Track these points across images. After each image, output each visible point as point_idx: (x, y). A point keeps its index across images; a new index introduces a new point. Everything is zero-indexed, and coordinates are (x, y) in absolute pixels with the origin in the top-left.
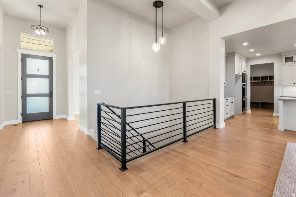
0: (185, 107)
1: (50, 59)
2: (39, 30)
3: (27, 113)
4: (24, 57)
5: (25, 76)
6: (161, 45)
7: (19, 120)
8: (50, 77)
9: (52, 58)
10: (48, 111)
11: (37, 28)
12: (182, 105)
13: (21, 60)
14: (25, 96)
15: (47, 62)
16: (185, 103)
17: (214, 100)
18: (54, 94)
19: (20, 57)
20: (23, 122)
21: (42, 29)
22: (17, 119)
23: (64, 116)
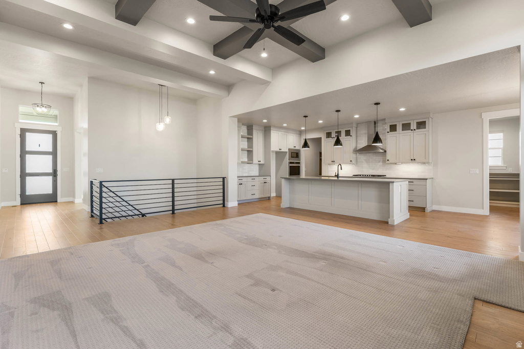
0: (173, 184)
1: (54, 134)
2: (41, 108)
3: (27, 194)
4: (23, 132)
5: (23, 153)
6: (166, 125)
7: (18, 202)
8: (54, 153)
9: (56, 131)
10: (51, 192)
11: (38, 106)
12: (170, 182)
13: (19, 136)
14: (24, 175)
15: (50, 136)
16: (173, 180)
17: (224, 178)
18: (59, 173)
19: (19, 132)
20: (22, 204)
21: (43, 106)
22: (16, 200)
23: (71, 199)
